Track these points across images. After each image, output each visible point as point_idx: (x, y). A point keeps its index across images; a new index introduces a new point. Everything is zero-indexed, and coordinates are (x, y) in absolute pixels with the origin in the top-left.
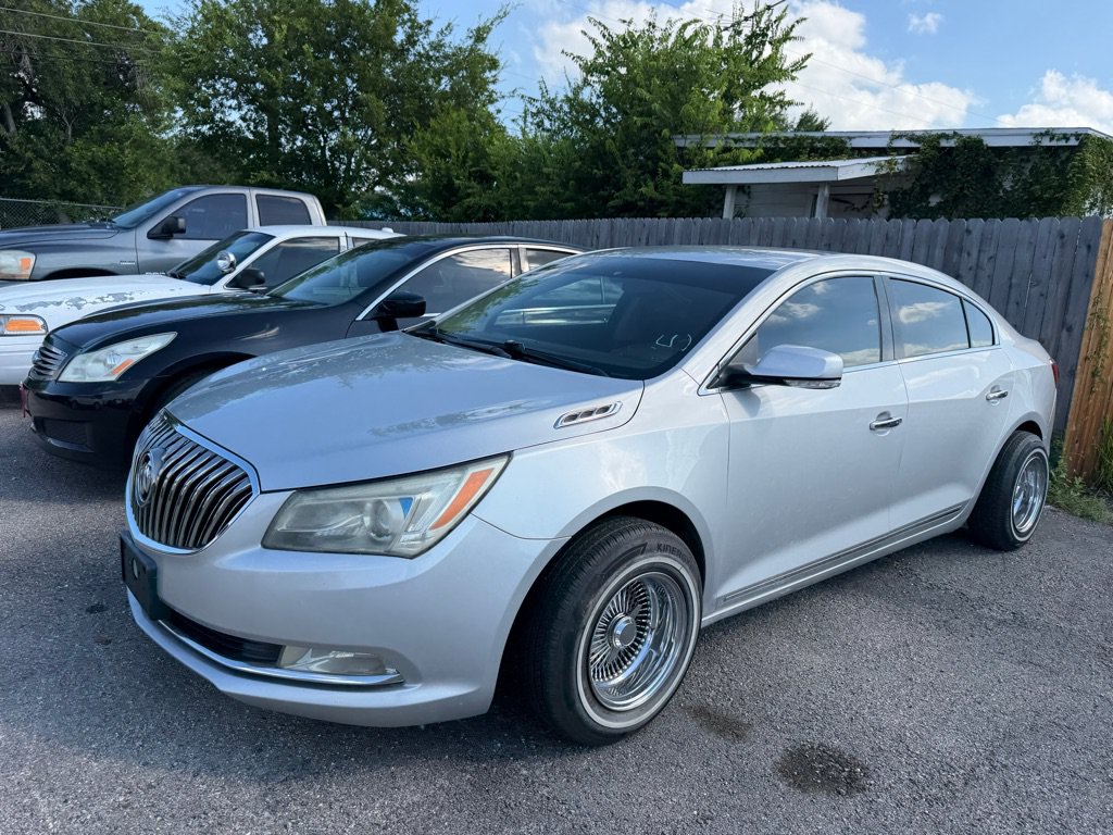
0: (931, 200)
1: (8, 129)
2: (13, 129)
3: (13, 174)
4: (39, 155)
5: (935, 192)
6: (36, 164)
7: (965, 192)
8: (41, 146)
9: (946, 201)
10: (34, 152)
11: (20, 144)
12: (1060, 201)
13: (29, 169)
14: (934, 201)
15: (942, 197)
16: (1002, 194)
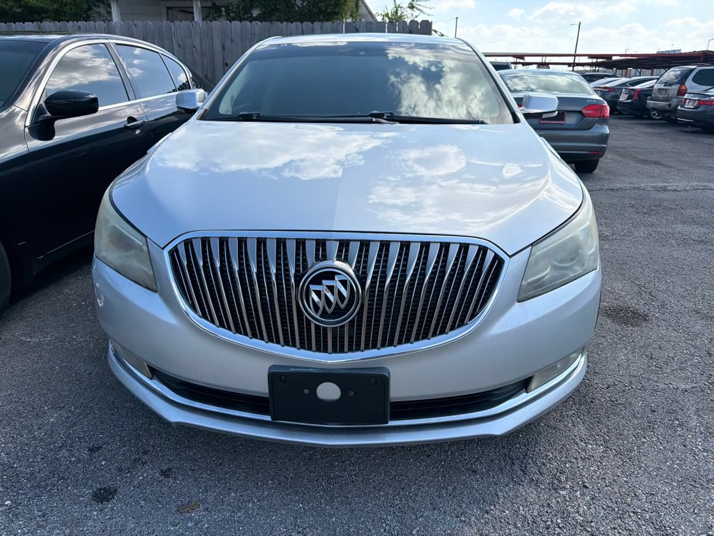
0: (253, 12)
5: (257, 7)
7: (278, 6)
9: (264, 13)
12: (336, 13)
14: (255, 13)
15: (261, 10)
16: (297, 9)
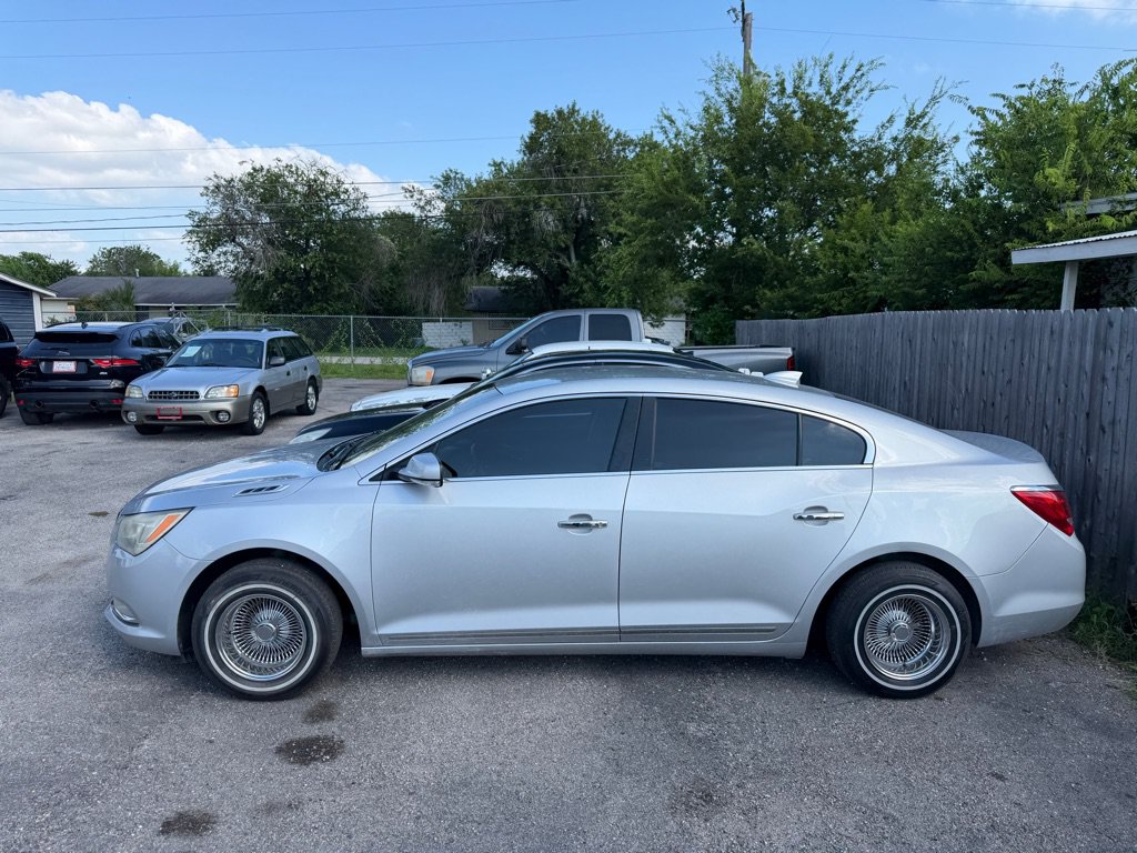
1: (570, 259)
2: (574, 260)
3: (572, 295)
4: (588, 279)
6: (586, 287)
8: (590, 272)
10: (586, 277)
11: (576, 272)
13: (582, 291)
